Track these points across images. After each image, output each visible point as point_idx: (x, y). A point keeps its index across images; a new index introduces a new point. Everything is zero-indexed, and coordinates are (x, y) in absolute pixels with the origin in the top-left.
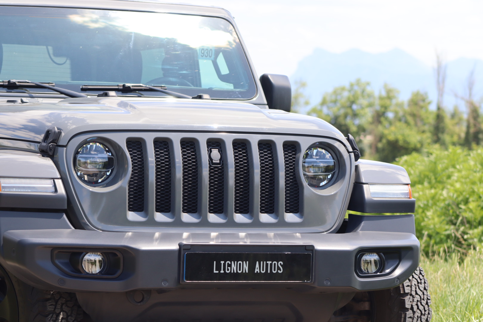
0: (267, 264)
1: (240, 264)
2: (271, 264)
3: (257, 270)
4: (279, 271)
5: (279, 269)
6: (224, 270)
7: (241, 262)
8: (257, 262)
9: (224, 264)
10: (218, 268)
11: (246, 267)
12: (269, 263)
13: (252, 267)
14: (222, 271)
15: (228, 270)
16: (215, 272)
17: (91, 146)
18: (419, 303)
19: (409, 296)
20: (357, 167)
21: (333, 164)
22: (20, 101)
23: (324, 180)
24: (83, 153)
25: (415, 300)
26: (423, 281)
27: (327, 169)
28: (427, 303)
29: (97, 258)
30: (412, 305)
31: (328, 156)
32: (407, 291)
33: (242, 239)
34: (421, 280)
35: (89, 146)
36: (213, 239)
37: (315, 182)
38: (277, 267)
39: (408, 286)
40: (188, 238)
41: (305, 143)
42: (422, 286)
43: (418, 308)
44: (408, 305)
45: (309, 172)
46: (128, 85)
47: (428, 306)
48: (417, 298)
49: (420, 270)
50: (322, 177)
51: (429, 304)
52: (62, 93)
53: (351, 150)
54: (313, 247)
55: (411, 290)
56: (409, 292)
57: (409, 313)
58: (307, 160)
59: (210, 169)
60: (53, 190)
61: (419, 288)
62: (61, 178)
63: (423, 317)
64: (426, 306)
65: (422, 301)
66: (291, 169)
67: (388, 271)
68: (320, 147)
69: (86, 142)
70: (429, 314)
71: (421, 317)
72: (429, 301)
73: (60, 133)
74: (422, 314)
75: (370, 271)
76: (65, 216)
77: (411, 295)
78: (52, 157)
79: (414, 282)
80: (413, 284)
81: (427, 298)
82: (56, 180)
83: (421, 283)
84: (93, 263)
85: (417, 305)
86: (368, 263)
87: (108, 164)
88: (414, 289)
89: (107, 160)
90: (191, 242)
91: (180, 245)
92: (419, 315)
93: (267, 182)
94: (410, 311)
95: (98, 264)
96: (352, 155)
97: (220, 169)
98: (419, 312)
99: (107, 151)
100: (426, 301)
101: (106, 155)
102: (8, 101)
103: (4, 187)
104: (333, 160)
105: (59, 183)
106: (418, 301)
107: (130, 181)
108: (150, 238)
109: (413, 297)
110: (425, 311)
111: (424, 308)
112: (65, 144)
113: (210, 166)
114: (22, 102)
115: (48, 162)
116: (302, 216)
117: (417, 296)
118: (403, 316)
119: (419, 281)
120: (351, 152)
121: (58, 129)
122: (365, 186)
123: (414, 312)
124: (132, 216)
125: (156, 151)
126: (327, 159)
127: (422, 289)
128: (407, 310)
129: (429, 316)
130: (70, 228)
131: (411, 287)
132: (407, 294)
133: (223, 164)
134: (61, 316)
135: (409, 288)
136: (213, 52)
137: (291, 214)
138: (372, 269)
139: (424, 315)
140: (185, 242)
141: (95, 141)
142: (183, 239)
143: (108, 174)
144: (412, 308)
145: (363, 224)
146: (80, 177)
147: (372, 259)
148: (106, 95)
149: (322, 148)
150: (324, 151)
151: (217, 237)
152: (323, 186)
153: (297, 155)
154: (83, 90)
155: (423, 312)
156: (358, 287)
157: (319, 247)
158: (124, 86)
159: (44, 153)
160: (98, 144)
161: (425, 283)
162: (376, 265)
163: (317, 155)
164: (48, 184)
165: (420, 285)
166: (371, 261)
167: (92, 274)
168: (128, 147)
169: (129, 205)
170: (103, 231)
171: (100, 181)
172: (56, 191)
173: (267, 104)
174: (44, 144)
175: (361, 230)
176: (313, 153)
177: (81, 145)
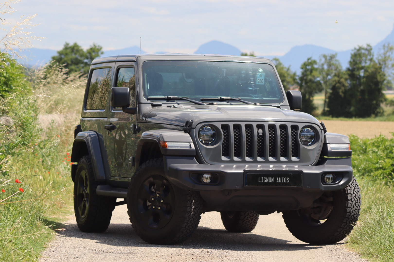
0: (282, 179)
1: (270, 179)
2: (284, 179)
3: (277, 181)
4: (287, 182)
5: (287, 181)
6: (263, 181)
7: (270, 178)
8: (278, 178)
9: (263, 179)
10: (261, 180)
11: (273, 180)
12: (283, 178)
13: (275, 180)
14: (262, 182)
15: (265, 181)
16: (259, 182)
17: (206, 128)
18: (355, 198)
19: (350, 194)
20: (325, 136)
21: (314, 135)
22: (173, 106)
23: (310, 142)
24: (202, 131)
25: (353, 196)
26: (357, 188)
27: (311, 137)
28: (359, 198)
29: (209, 176)
30: (351, 199)
31: (312, 131)
32: (349, 192)
33: (271, 168)
34: (356, 187)
35: (205, 128)
36: (258, 168)
37: (306, 143)
38: (286, 180)
39: (350, 190)
40: (248, 168)
41: (301, 126)
42: (356, 190)
43: (354, 200)
44: (349, 198)
45: (303, 139)
46: (223, 97)
47: (360, 199)
48: (354, 195)
49: (356, 183)
50: (309, 141)
51: (360, 198)
52: (191, 102)
53: (322, 128)
54: (302, 171)
55: (351, 192)
56: (350, 192)
57: (350, 202)
58: (302, 133)
59: (258, 138)
60: (190, 147)
61: (355, 191)
62: (193, 142)
63: (357, 204)
64: (358, 199)
65: (357, 197)
66: (294, 137)
67: (337, 182)
68: (308, 128)
69: (204, 126)
70: (360, 202)
71: (355, 204)
72: (360, 197)
73: (192, 122)
74: (356, 202)
75: (329, 182)
76: (195, 158)
77: (351, 194)
78: (189, 133)
79: (353, 188)
80: (352, 189)
81: (359, 196)
82: (191, 143)
83: (356, 189)
84: (207, 178)
85: (354, 198)
86: (329, 179)
87: (213, 136)
88: (352, 191)
89: (213, 134)
90: (249, 169)
91: (244, 170)
92: (355, 203)
93: (284, 143)
94: (350, 201)
95: (209, 178)
96: (323, 131)
97: (262, 138)
98: (355, 201)
99: (213, 130)
100: (358, 196)
101: (212, 132)
102: (168, 106)
103: (169, 146)
104: (314, 133)
105: (192, 144)
106: (354, 197)
107: (223, 143)
108: (231, 168)
109: (352, 195)
110: (358, 201)
111: (357, 200)
112: (194, 127)
113: (258, 136)
114: (174, 107)
115: (187, 135)
116: (299, 158)
117: (354, 194)
118: (347, 203)
119: (355, 187)
120: (322, 130)
121: (192, 120)
122: (328, 145)
123: (352, 202)
124: (224, 158)
125: (234, 130)
126: (311, 133)
127: (357, 191)
128: (349, 200)
129: (360, 203)
130: (197, 163)
131: (351, 190)
132: (349, 193)
133: (264, 136)
134: (193, 202)
135: (350, 191)
136: (264, 80)
137: (294, 157)
138: (330, 181)
139: (357, 203)
140: (246, 169)
141: (207, 125)
142: (246, 168)
143: (213, 140)
144: (351, 200)
145: (327, 162)
146: (201, 142)
147: (330, 177)
148: (212, 104)
149: (309, 128)
150: (310, 129)
151: (260, 167)
152: (310, 145)
153: (297, 131)
154: (202, 100)
155: (357, 202)
156: (323, 189)
157: (305, 171)
158: (221, 98)
159: (186, 131)
160: (209, 127)
161: (358, 188)
162: (332, 180)
163: (307, 131)
164: (188, 144)
165: (355, 189)
166: (330, 178)
167: (207, 183)
168: (222, 128)
169: (223, 153)
170: (210, 164)
171: (210, 143)
172: (191, 147)
173: (289, 106)
174: (185, 127)
175: (326, 164)
176: (305, 130)
177: (201, 128)
